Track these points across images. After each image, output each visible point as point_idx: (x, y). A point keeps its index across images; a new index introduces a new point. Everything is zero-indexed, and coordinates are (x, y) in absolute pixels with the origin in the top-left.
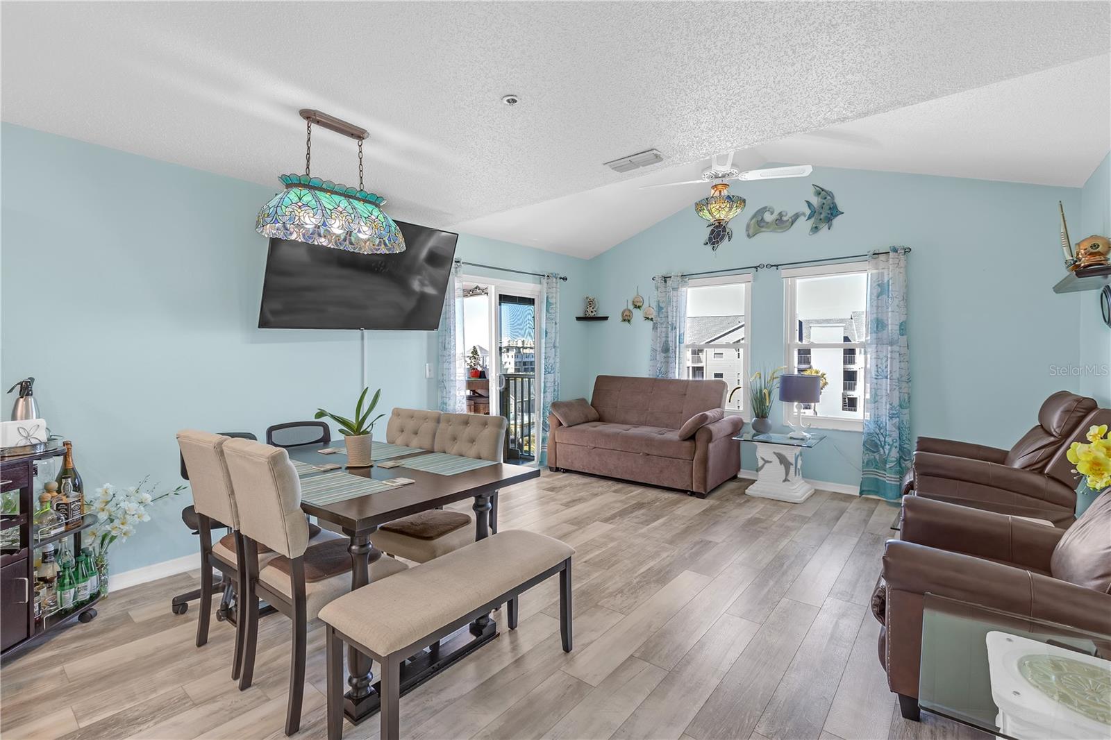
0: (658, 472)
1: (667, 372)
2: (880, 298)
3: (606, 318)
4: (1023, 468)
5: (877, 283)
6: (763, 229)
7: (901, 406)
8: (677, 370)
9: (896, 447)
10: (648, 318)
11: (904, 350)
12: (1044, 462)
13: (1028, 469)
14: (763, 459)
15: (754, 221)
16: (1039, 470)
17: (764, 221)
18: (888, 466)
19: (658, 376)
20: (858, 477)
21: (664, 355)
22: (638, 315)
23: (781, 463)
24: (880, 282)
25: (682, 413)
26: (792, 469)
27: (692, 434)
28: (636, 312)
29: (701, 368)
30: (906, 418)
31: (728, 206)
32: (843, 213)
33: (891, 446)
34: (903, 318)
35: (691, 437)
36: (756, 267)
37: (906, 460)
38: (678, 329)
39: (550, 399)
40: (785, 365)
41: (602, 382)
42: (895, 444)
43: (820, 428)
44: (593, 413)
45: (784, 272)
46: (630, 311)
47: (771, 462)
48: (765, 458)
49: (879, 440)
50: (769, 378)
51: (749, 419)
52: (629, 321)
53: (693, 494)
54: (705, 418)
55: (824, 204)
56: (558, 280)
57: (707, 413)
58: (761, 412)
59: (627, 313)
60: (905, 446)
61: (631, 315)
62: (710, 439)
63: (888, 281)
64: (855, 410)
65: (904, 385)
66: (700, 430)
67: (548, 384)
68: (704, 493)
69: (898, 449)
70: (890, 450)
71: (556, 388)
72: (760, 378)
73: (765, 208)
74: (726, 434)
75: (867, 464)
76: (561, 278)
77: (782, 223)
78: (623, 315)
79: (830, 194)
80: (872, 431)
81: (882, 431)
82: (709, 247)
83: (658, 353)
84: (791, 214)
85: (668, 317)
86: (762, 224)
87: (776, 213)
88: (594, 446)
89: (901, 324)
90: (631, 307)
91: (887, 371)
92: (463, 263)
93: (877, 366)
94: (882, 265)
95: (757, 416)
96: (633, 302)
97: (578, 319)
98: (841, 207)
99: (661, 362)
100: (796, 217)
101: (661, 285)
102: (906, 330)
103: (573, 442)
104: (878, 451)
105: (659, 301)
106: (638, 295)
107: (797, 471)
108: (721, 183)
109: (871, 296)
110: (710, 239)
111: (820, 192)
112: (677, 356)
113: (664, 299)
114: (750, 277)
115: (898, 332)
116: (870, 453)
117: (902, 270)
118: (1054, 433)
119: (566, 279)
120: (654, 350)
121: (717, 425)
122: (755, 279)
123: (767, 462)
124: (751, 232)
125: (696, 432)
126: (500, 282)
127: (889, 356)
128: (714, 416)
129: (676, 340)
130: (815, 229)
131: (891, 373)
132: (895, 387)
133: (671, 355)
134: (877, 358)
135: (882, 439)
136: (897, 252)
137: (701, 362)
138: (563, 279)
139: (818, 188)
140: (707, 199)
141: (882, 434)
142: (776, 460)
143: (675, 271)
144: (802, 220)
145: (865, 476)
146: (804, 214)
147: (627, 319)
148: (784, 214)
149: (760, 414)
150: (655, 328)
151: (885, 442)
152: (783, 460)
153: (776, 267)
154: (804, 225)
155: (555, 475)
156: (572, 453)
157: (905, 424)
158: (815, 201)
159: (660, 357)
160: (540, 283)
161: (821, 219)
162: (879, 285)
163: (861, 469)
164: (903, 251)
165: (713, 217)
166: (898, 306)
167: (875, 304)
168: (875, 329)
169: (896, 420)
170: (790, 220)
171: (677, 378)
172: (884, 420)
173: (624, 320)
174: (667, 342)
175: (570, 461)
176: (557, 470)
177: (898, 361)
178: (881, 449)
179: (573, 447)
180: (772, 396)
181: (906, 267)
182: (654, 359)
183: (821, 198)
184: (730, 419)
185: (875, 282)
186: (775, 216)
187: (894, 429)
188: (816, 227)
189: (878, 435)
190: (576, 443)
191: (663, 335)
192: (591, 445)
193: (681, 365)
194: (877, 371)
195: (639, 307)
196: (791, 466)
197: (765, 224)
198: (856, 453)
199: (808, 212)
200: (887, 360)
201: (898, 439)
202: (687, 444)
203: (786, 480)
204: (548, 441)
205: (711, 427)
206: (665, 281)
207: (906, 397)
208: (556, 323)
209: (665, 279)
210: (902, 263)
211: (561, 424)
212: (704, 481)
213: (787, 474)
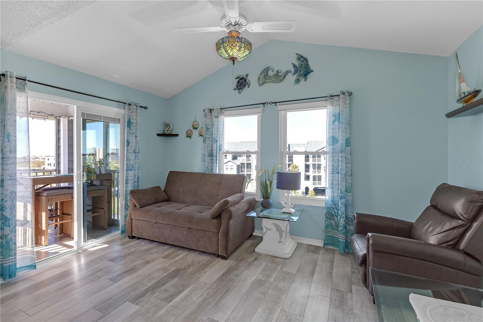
0: (196, 241)
1: (212, 169)
2: (334, 123)
3: (177, 135)
4: (438, 245)
5: (333, 114)
6: (267, 81)
7: (347, 191)
8: (218, 167)
9: (343, 218)
10: (201, 135)
11: (349, 156)
12: (457, 239)
13: (445, 245)
14: (266, 228)
15: (262, 75)
16: (453, 245)
17: (268, 76)
18: (339, 229)
19: (206, 172)
20: (322, 234)
21: (210, 158)
22: (195, 133)
23: (277, 230)
24: (334, 114)
25: (218, 195)
26: (284, 234)
27: (218, 214)
28: (194, 131)
29: (250, 164)
30: (350, 199)
31: (238, 45)
32: (313, 71)
33: (340, 216)
34: (348, 136)
35: (218, 216)
36: (263, 104)
37: (350, 225)
38: (218, 142)
39: (130, 188)
40: (280, 165)
41: (172, 175)
42: (343, 216)
43: (300, 204)
44: (164, 196)
45: (279, 107)
46: (191, 130)
47: (271, 229)
48: (267, 227)
49: (334, 212)
50: (271, 174)
51: (259, 199)
52: (190, 137)
53: (218, 256)
54: (227, 202)
55: (302, 65)
56: (138, 108)
57: (228, 199)
58: (266, 196)
59: (189, 132)
60: (349, 216)
61: (192, 133)
62: (230, 218)
63: (339, 113)
64: (309, 180)
65: (349, 178)
66: (224, 211)
67: (130, 178)
68: (226, 256)
69: (344, 219)
70: (340, 219)
71: (136, 180)
72: (265, 173)
73: (269, 67)
74: (243, 211)
75: (327, 227)
76: (140, 107)
77: (279, 77)
78: (187, 133)
79: (306, 59)
80: (330, 206)
81: (336, 206)
82: (237, 91)
83: (206, 156)
84: (284, 71)
85: (212, 134)
86: (267, 78)
87: (275, 71)
88: (155, 221)
89: (347, 140)
90: (191, 128)
91: (339, 169)
92: (28, 81)
93: (333, 166)
94: (335, 103)
95: (264, 198)
96: (193, 125)
97: (158, 135)
98: (312, 68)
99: (208, 163)
100: (287, 73)
101: (208, 114)
102: (350, 143)
103: (142, 219)
104: (333, 219)
105: (207, 125)
106: (196, 121)
107: (287, 234)
108: (234, 30)
109: (329, 122)
110: (237, 86)
111: (300, 57)
112: (218, 159)
113: (210, 123)
114: (260, 110)
115: (345, 144)
116: (329, 220)
117: (348, 106)
118: (461, 217)
119: (147, 108)
120: (204, 155)
121: (237, 206)
122: (263, 111)
123: (268, 229)
124: (261, 82)
125: (221, 213)
126: (81, 103)
127: (340, 160)
128: (234, 200)
129: (217, 149)
130: (297, 81)
131: (341, 170)
132: (342, 179)
133: (214, 158)
134: (333, 161)
135: (336, 211)
136: (344, 95)
137: (250, 161)
138: (144, 108)
139: (298, 56)
140: (223, 39)
141: (336, 208)
142: (274, 229)
143: (217, 106)
144: (290, 75)
145: (326, 234)
146: (290, 72)
147: (189, 136)
148: (279, 71)
149: (265, 197)
150: (204, 141)
151: (338, 213)
152: (278, 229)
153: (275, 104)
154: (291, 78)
155: (132, 242)
156: (142, 226)
157: (349, 202)
158: (297, 63)
159: (207, 159)
160: (124, 109)
161: (300, 75)
162: (333, 115)
163: (324, 231)
164: (348, 94)
165: (228, 54)
166: (345, 128)
167: (331, 127)
168: (331, 143)
169: (343, 200)
170: (283, 75)
171: (217, 173)
172: (337, 200)
173: (188, 136)
174: (212, 150)
175: (140, 231)
176: (133, 237)
177: (345, 163)
178: (336, 217)
179: (143, 222)
180: (273, 184)
181: (350, 104)
182: (204, 161)
183: (301, 62)
184: (247, 200)
185: (331, 114)
186: (275, 72)
187: (342, 206)
188: (298, 80)
189: (333, 209)
190: (144, 220)
191: (210, 145)
192: (153, 221)
193: (220, 164)
194: (333, 169)
195: (196, 128)
196: (283, 233)
197: (268, 77)
198: (321, 221)
199: (293, 70)
200: (339, 162)
201: (344, 212)
202: (215, 221)
203: (280, 242)
204: (128, 216)
205: (232, 209)
206: (211, 112)
207: (350, 186)
208: (136, 137)
209: (211, 111)
210: (348, 101)
211: (136, 206)
212: (226, 248)
213: (281, 238)
